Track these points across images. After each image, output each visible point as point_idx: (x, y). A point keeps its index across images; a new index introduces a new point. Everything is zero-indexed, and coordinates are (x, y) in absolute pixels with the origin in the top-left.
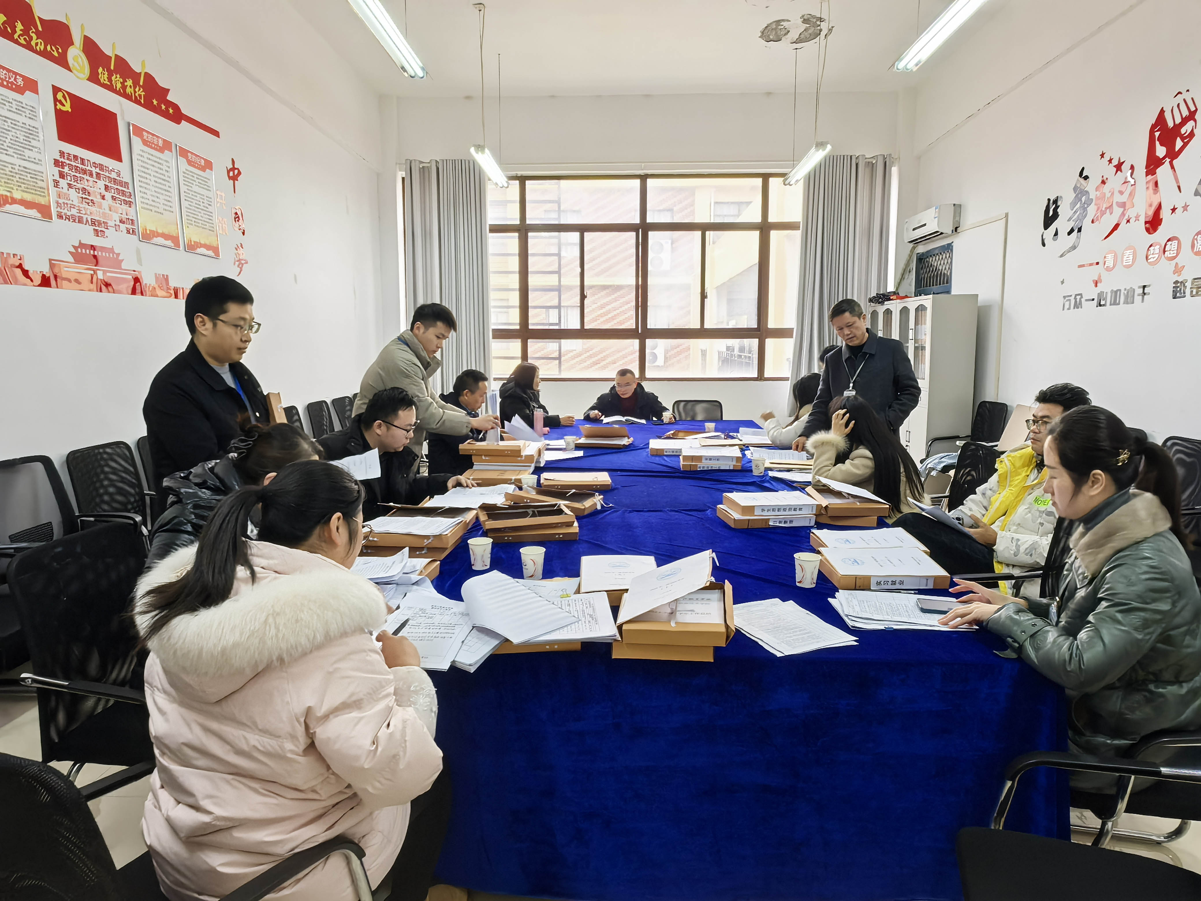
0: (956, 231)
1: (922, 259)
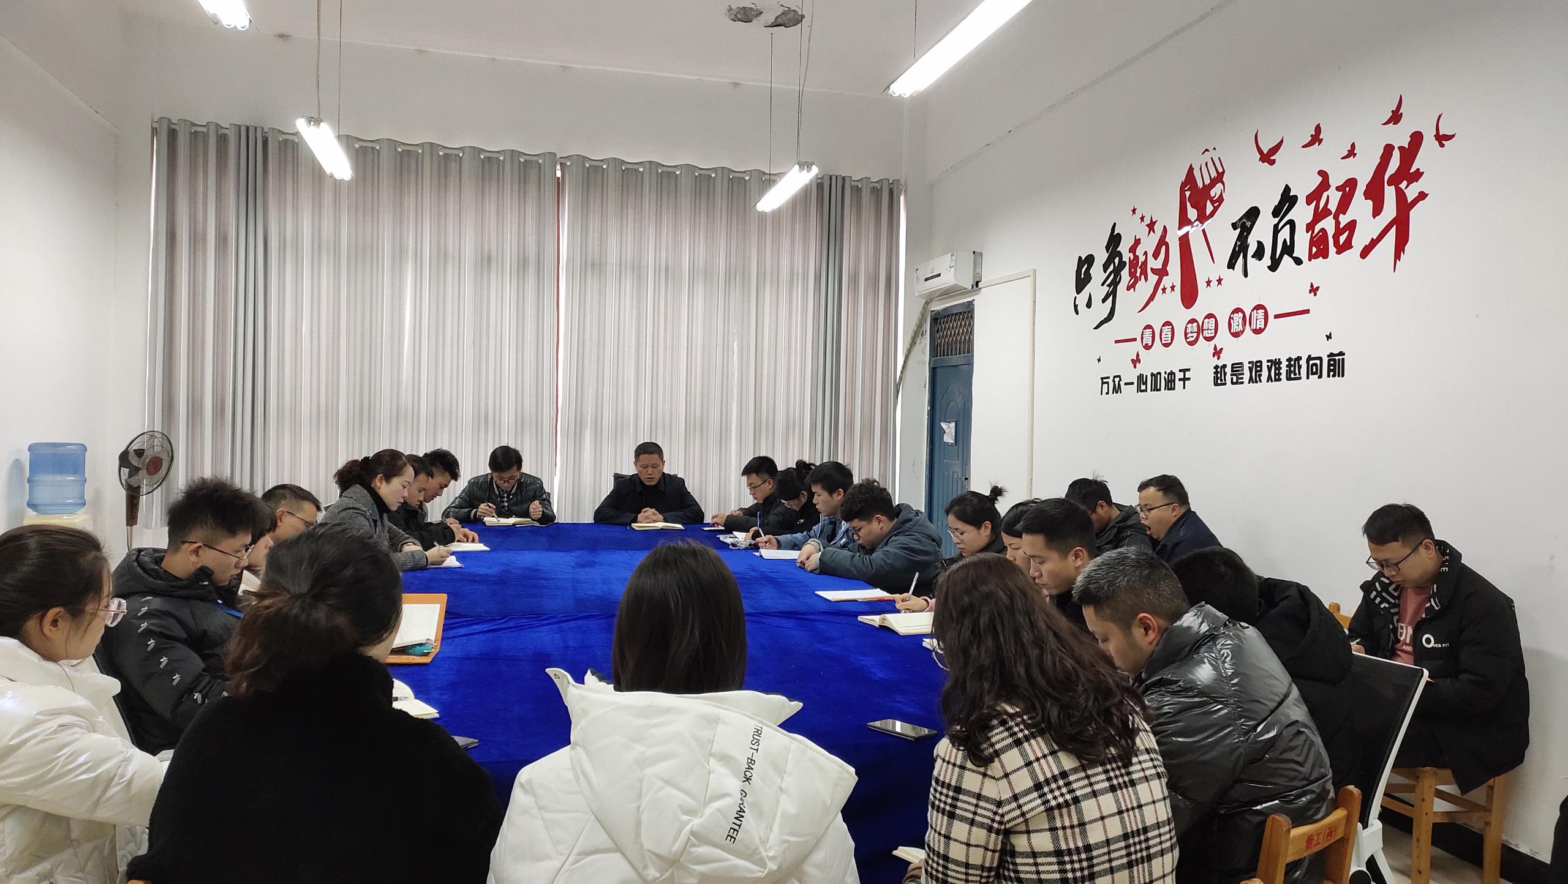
0: (977, 286)
1: (937, 318)
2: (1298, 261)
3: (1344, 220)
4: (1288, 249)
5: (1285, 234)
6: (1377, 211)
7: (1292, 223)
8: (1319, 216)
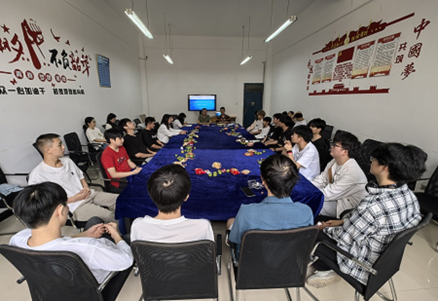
2: (71, 69)
3: (79, 65)
4: (68, 65)
5: (66, 61)
6: (83, 66)
7: (68, 61)
8: (73, 61)
